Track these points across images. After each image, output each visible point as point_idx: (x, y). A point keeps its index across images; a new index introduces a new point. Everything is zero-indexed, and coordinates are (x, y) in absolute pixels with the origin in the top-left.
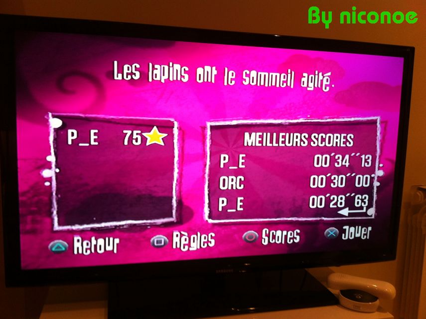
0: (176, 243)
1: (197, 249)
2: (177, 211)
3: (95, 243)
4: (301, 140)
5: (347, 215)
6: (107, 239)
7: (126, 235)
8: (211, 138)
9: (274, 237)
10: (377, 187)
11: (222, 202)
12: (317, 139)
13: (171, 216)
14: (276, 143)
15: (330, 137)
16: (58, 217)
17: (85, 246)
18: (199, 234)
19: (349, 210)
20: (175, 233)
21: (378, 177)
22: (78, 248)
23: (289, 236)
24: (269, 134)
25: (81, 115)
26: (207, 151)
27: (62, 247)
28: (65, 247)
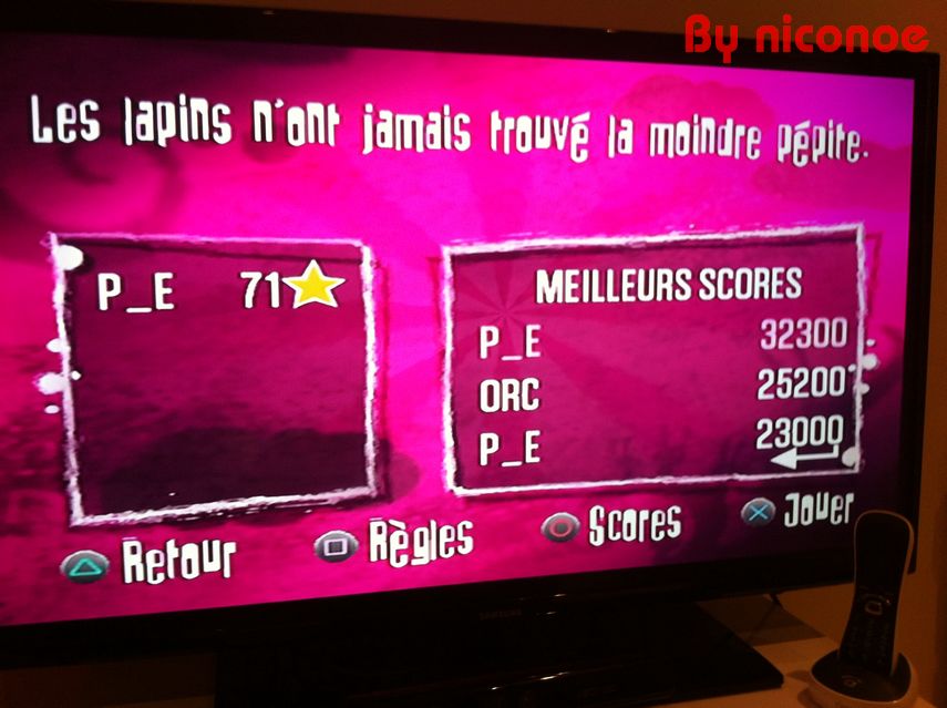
0: (379, 547)
1: (431, 561)
2: (376, 468)
3: (176, 556)
4: (675, 286)
6: (205, 544)
7: (252, 532)
8: (456, 287)
9: (618, 526)
10: (864, 397)
11: (489, 444)
12: (715, 283)
13: (364, 483)
14: (615, 295)
15: (744, 277)
16: (81, 492)
17: (151, 563)
18: (433, 524)
19: (798, 454)
20: (374, 526)
21: (864, 371)
22: (134, 568)
23: (655, 523)
24: (596, 273)
25: (130, 236)
26: (445, 319)
27: (94, 567)
28: (101, 565)
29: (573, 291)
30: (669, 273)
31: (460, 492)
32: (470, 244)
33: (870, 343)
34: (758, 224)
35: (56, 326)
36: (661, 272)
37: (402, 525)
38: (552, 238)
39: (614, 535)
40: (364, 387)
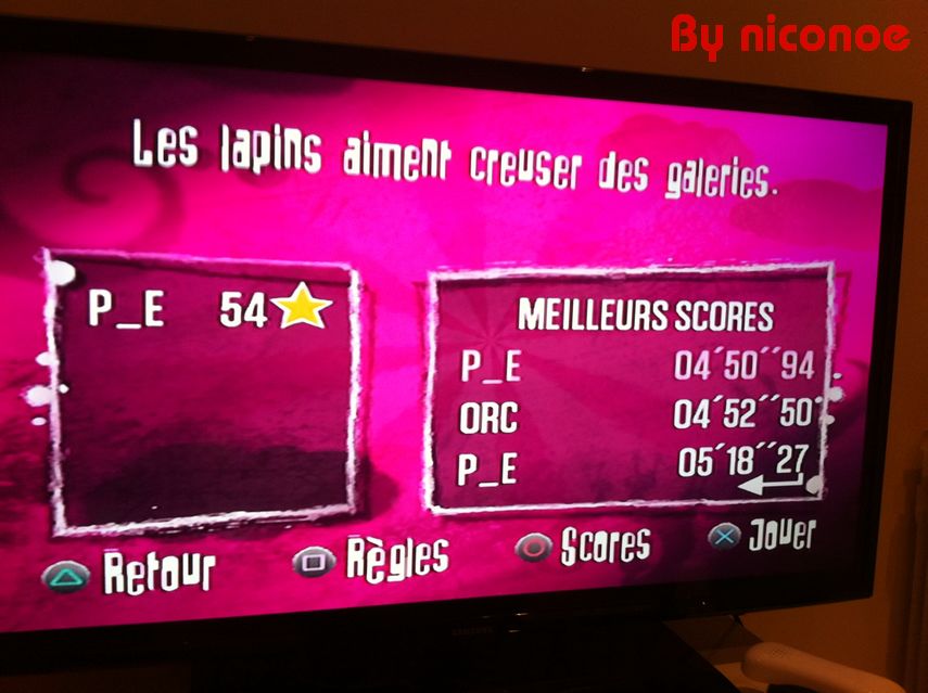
0: (356, 563)
1: (406, 578)
2: (356, 485)
3: (157, 568)
4: (653, 316)
5: (760, 493)
6: (186, 557)
7: (232, 546)
8: (440, 312)
9: (589, 547)
10: (829, 427)
11: (467, 465)
12: (690, 314)
13: (344, 500)
14: (594, 323)
15: (719, 309)
16: (65, 503)
17: (131, 575)
18: (410, 542)
19: (765, 481)
20: (352, 543)
21: (830, 403)
22: (114, 579)
23: (625, 545)
24: (576, 302)
25: (123, 254)
26: (428, 343)
27: (75, 577)
28: (82, 577)
29: (554, 318)
30: (647, 304)
31: (438, 510)
32: (456, 270)
33: (837, 376)
34: (733, 260)
35: (46, 339)
36: (639, 303)
37: (379, 542)
38: (535, 267)
39: (586, 556)
40: (348, 407)
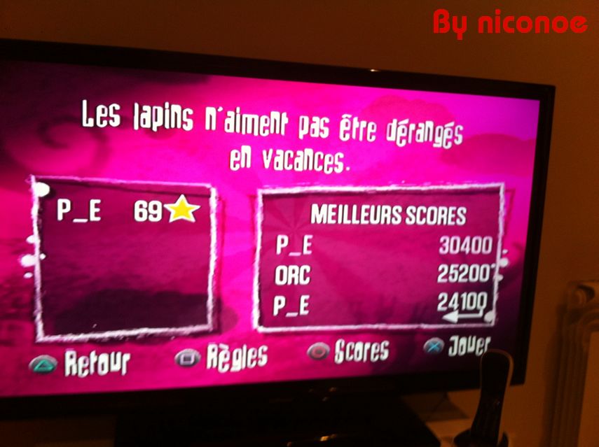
0: (212, 360)
1: (242, 369)
2: (213, 315)
3: (96, 361)
4: (392, 216)
5: (456, 321)
6: (113, 354)
7: (139, 349)
8: (264, 212)
9: (352, 352)
10: (500, 283)
11: (279, 303)
12: (415, 214)
13: (205, 322)
14: (357, 219)
15: (432, 212)
16: (43, 322)
17: (81, 365)
18: (245, 347)
19: (459, 314)
20: (210, 347)
21: (500, 268)
22: (71, 367)
23: (373, 351)
24: (346, 207)
25: (77, 179)
26: (257, 230)
27: (48, 365)
28: (53, 365)
29: (333, 216)
30: (389, 208)
31: (262, 329)
32: (274, 188)
33: (505, 251)
34: (442, 182)
35: (32, 229)
36: (384, 207)
37: (226, 347)
38: (322, 186)
39: (350, 357)
40: (208, 268)
